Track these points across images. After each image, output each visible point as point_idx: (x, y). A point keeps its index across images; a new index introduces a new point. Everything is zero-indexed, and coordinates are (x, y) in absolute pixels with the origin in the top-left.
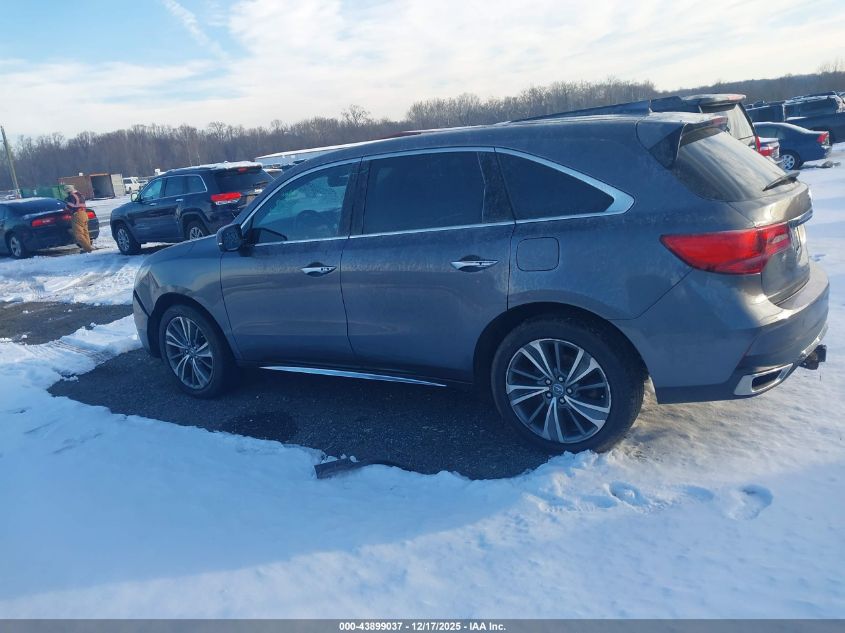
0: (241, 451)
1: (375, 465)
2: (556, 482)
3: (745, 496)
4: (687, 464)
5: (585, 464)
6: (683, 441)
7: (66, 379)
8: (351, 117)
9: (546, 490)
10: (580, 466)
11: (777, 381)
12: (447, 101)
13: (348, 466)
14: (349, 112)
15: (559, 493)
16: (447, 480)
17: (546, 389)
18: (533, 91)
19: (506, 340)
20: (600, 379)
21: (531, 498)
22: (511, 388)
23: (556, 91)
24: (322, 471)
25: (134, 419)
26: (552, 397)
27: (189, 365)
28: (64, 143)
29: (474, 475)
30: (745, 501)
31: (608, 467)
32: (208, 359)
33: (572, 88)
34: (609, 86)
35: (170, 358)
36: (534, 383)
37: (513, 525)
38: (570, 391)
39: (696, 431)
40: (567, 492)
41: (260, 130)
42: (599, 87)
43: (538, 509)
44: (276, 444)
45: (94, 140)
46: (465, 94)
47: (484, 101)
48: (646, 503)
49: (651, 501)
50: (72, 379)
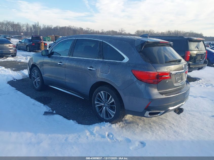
0: (34, 104)
1: (57, 115)
2: (95, 129)
3: (140, 144)
4: (132, 132)
5: (106, 126)
6: (136, 126)
7: (14, 80)
8: (121, 31)
9: (92, 130)
10: (105, 126)
11: (159, 115)
12: (146, 31)
13: (52, 113)
14: (120, 30)
15: (94, 132)
16: (71, 122)
17: (103, 104)
18: (169, 31)
19: (96, 90)
20: (114, 104)
21: (87, 131)
22: (96, 102)
23: (175, 32)
24: (46, 113)
25: (19, 92)
26: (104, 107)
27: (36, 81)
28: (53, 28)
29: (80, 122)
30: (138, 145)
31: (112, 128)
32: (39, 81)
33: (180, 32)
34: (190, 33)
35: (33, 79)
36: (101, 102)
37: (77, 137)
38: (108, 106)
39: (142, 124)
40: (96, 132)
41: (98, 31)
42: (187, 33)
43: (86, 134)
44: (42, 105)
45: (59, 28)
46: (151, 30)
47: (155, 32)
48: (113, 139)
49: (115, 139)
50: (15, 80)
